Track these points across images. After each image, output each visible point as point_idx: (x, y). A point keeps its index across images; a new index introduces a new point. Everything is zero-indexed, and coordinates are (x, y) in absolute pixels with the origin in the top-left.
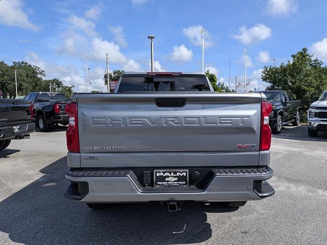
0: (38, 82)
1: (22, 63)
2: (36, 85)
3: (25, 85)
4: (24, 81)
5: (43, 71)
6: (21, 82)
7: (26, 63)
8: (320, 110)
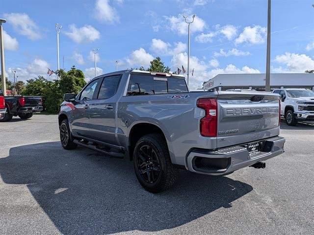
8: (309, 105)
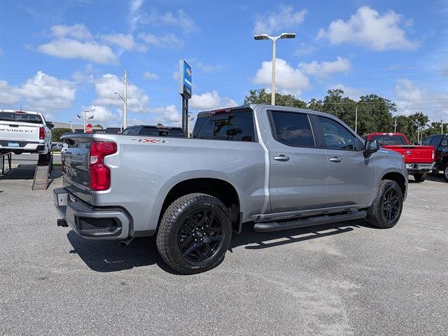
0: (385, 119)
1: (371, 96)
2: (383, 124)
3: (368, 124)
4: (366, 119)
5: (393, 105)
6: (364, 121)
7: (376, 96)
